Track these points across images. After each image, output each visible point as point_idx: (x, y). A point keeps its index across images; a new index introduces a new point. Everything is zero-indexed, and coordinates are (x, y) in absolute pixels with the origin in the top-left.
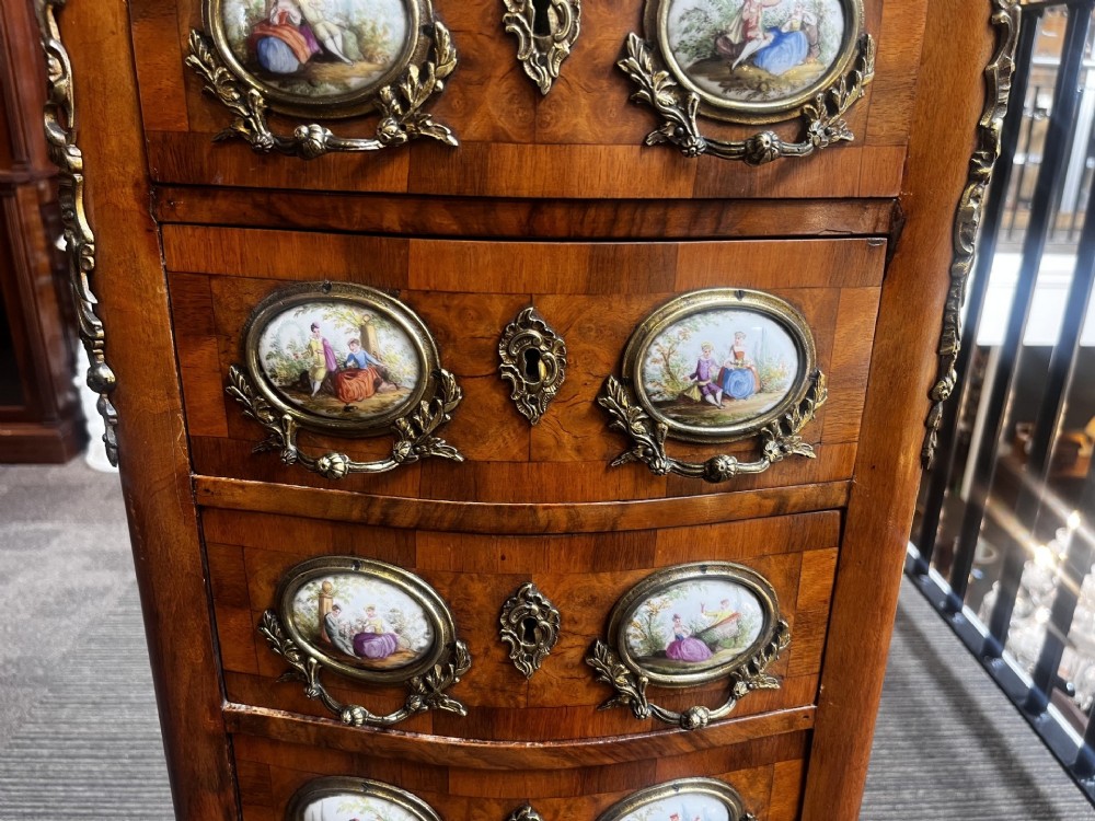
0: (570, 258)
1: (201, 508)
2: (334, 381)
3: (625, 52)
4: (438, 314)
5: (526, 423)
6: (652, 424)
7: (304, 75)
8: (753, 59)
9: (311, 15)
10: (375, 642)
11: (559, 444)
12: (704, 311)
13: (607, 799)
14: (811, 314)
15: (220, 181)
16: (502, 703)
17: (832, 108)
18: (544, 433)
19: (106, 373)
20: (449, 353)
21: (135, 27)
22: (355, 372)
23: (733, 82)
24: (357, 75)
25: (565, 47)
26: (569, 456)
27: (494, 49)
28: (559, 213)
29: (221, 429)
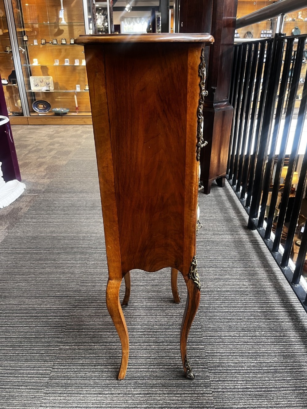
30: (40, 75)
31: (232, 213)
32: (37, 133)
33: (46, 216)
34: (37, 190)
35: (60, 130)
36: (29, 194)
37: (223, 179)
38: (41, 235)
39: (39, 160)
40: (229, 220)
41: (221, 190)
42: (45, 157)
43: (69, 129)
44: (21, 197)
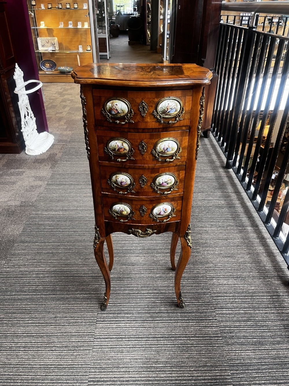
0: (147, 135)
1: (100, 166)
2: (119, 149)
3: (153, 112)
4: (131, 142)
5: (142, 155)
6: (158, 155)
7: (116, 114)
8: (169, 112)
9: (117, 108)
10: (123, 183)
11: (147, 158)
12: (164, 141)
13: (154, 205)
14: (179, 140)
15: (105, 125)
16: (140, 191)
17: (179, 116)
18: (145, 156)
19: (89, 148)
20: (133, 146)
21: (95, 107)
22: (122, 148)
23: (167, 115)
24: (122, 115)
25: (146, 112)
26: (148, 159)
27: (138, 112)
28: (146, 130)
29: (103, 155)
30: (46, 36)
31: (214, 157)
32: (47, 90)
33: (77, 159)
34: (65, 140)
35: (67, 87)
36: (59, 143)
37: (208, 132)
38: (77, 172)
39: (57, 115)
40: (212, 162)
41: (206, 140)
42: (61, 113)
43: (74, 87)
44: (53, 145)
